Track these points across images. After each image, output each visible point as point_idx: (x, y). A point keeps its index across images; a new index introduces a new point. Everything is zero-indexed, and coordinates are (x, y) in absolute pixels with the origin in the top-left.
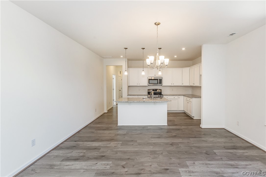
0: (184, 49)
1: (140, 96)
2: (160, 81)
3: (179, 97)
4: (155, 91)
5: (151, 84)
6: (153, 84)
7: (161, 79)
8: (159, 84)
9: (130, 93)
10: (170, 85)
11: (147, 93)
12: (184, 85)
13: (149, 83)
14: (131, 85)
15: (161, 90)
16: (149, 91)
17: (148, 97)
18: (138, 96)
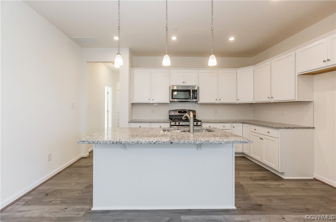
1: (154, 122)
3: (234, 125)
4: (183, 113)
5: (176, 100)
6: (179, 100)
8: (192, 100)
9: (135, 118)
10: (213, 101)
11: (167, 118)
12: (242, 101)
13: (172, 98)
14: (136, 101)
16: (172, 114)
17: (171, 125)
18: (151, 122)
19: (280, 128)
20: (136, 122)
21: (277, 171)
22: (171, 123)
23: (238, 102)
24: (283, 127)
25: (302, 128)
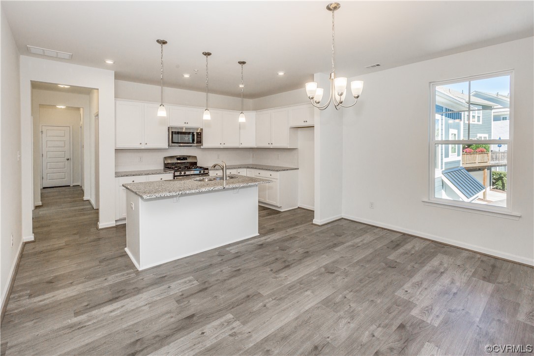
0: (281, 74)
2: (197, 138)
3: (239, 171)
4: (182, 160)
5: (176, 144)
6: (181, 145)
7: (201, 133)
8: (195, 145)
10: (217, 145)
11: (162, 167)
12: (245, 145)
13: (172, 142)
14: (121, 146)
15: (195, 157)
16: (169, 161)
17: (175, 176)
18: (148, 174)
19: (279, 171)
20: (127, 176)
21: (277, 207)
22: (174, 173)
23: (241, 146)
24: (281, 169)
25: (292, 169)
